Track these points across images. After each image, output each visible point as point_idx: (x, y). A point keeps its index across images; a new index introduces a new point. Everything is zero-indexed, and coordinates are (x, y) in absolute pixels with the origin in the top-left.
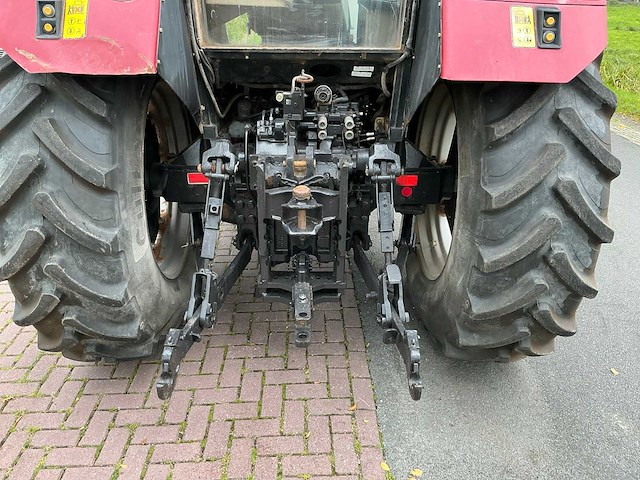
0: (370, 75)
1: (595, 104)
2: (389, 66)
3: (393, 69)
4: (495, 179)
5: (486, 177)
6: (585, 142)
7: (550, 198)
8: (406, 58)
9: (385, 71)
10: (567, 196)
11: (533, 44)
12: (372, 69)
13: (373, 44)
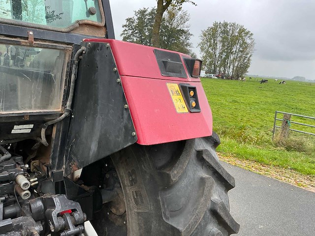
0: (29, 131)
1: (211, 143)
2: (50, 123)
3: (52, 126)
4: (176, 213)
5: (167, 213)
6: (220, 171)
7: (210, 217)
8: (66, 118)
9: (44, 127)
10: (222, 213)
11: (186, 110)
12: (32, 126)
13: (36, 108)
